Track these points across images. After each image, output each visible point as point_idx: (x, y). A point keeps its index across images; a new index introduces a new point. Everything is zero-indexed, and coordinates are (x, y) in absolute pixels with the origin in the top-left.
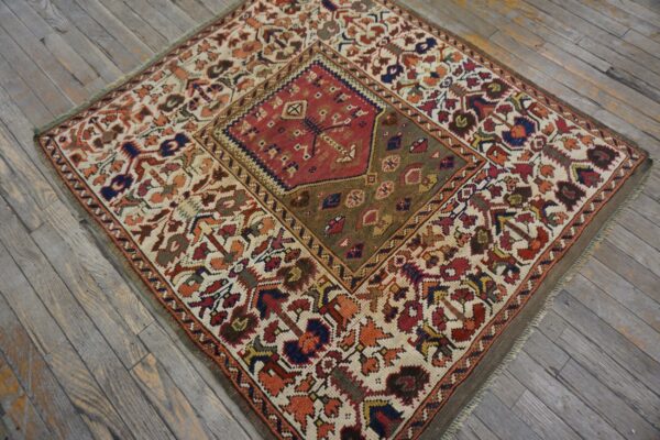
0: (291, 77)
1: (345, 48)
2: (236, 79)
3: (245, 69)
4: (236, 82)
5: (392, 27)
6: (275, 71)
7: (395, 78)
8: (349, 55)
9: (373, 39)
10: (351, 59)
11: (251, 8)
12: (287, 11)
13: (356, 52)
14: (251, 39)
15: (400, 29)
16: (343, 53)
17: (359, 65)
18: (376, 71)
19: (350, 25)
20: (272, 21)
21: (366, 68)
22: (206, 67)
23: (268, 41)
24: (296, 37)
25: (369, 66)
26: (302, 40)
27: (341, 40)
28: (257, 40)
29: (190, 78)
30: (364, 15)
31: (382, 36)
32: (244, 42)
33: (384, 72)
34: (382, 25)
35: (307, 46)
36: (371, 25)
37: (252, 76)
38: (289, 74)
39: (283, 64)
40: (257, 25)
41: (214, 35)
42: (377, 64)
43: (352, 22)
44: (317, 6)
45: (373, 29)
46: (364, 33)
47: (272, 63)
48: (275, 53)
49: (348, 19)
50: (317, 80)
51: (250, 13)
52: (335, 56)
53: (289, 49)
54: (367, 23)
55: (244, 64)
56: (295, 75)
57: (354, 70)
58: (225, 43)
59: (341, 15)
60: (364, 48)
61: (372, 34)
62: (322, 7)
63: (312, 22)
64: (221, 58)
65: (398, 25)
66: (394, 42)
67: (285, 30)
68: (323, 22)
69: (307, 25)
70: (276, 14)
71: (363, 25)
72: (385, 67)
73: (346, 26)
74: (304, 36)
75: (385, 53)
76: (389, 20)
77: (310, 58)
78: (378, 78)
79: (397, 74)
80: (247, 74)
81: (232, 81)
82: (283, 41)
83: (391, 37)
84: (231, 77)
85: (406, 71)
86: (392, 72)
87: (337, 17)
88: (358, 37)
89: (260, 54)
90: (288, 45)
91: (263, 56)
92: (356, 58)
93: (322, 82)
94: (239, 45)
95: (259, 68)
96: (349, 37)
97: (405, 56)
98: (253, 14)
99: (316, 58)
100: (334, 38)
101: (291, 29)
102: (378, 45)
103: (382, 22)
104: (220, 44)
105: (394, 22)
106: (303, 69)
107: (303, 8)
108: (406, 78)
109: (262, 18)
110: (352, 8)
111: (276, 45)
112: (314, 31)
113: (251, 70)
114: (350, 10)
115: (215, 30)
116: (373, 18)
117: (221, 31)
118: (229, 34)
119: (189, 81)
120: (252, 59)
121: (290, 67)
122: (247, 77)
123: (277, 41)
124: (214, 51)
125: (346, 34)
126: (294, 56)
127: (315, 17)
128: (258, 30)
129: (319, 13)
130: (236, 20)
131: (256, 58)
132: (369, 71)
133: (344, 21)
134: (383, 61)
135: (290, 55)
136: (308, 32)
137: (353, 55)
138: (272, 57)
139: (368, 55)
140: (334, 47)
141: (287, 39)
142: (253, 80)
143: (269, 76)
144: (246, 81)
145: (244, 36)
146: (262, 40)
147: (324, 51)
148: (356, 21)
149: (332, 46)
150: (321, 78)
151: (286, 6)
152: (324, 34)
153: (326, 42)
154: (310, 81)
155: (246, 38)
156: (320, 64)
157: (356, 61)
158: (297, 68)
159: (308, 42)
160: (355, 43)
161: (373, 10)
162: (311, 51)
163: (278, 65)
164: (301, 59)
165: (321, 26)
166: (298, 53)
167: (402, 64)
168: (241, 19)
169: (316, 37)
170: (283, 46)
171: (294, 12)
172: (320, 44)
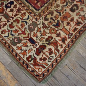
0: (47, 4)
1: (26, 17)
2: (67, 4)
3: (65, 8)
4: (67, 3)
5: (5, 28)
6: (53, 7)
7: (9, 2)
8: (25, 13)
9: (14, 21)
10: (24, 11)
11: (69, 40)
12: (52, 38)
13: (22, 14)
14: (65, 23)
15: (2, 26)
16: (27, 14)
17: (22, 9)
18: (15, 6)
19: (23, 30)
20: (58, 32)
21: (19, 7)
22: (80, 9)
23: (58, 21)
24: (46, 23)
25: (17, 8)
26: (44, 22)
27: (27, 21)
28: (62, 22)
29: (84, 4)
30: (16, 35)
31: (10, 23)
32: (68, 21)
33: (12, 6)
34: (9, 29)
35: (42, 18)
36: (14, 29)
37: (61, 5)
38: (48, 5)
39: (50, 10)
40: (64, 30)
41: (81, 25)
42: (15, 9)
43: (22, 31)
44: (38, 41)
45: (13, 27)
46: (18, 24)
47: (55, 10)
48: (54, 15)
49: (23, 33)
50: (37, 3)
51: (69, 38)
52: (30, 13)
53: (49, 17)
54: (16, 30)
55: (66, 10)
56: (46, 5)
57: (24, 6)
58: (75, 20)
59: (27, 36)
60: (19, 17)
61: (15, 24)
62: (36, 40)
63: (40, 31)
64: (75, 13)
65: (2, 29)
66: (6, 20)
67: (51, 26)
68: (35, 31)
69: (42, 30)
70: (57, 36)
71: (17, 29)
72: (12, 8)
73: (25, 28)
74: (43, 24)
75: (10, 14)
76: (6, 32)
77: (40, 12)
78: (15, 3)
79: (7, 4)
80: (63, 6)
81: (68, 3)
82: (52, 21)
83: (7, 22)
84: (69, 4)
85: (4, 6)
86: (9, 5)
87: (29, 34)
88: (21, 23)
89: (60, 15)
90: (49, 19)
91: (59, 14)
92: (22, 12)
93: (36, 2)
94: (69, 19)
95: (60, 8)
96: (24, 23)
97: (3, 12)
98: (67, 36)
99: (38, 12)
100: (31, 22)
101: (49, 27)
102: (13, 18)
103: (9, 31)
104: (77, 20)
105: (3, 31)
106: (43, 8)
107: (44, 40)
108: (5, 2)
109: (63, 34)
110: (22, 40)
111: (54, 19)
112: (39, 26)
113: (62, 7)
114: (22, 38)
115: (82, 28)
116: (12, 33)
117: (79, 27)
118: (75, 25)
119: (84, 3)
120: (63, 12)
121: (48, 9)
122: (63, 5)
123: (54, 21)
124: (79, 16)
125: (25, 24)
126: (46, 13)
127: (39, 34)
128: (63, 27)
129: (37, 37)
130: (74, 34)
131: (61, 13)
132: (18, 6)
133: (26, 32)
134: (12, 10)
135: (48, 14)
136: (41, 26)
137: (23, 13)
138: (55, 13)
139: (18, 13)
140: (31, 18)
141: (50, 22)
142: (60, 3)
143: (55, 5)
144: (63, 3)
145: (68, 24)
146: (60, 22)
147: (35, 16)
148: (20, 32)
149: (32, 18)
150: (36, 4)
151: (52, 40)
152: (35, 24)
153: (34, 20)
154: (40, 3)
155: (67, 23)
156: (36, 9)
157: (22, 10)
158: (45, 8)
159: (41, 21)
160: (22, 19)
161: (12, 38)
162: (40, 16)
163: (52, 9)
164: (44, 12)
165: (36, 29)
166: (45, 14)
167: (5, 9)
168: (72, 34)
169: (38, 23)
170: (51, 18)
171: (49, 37)
172: (36, 19)
